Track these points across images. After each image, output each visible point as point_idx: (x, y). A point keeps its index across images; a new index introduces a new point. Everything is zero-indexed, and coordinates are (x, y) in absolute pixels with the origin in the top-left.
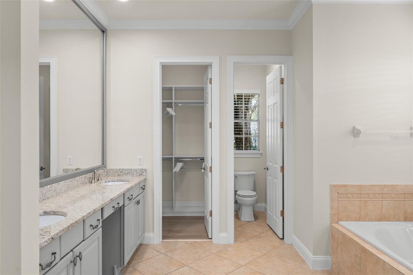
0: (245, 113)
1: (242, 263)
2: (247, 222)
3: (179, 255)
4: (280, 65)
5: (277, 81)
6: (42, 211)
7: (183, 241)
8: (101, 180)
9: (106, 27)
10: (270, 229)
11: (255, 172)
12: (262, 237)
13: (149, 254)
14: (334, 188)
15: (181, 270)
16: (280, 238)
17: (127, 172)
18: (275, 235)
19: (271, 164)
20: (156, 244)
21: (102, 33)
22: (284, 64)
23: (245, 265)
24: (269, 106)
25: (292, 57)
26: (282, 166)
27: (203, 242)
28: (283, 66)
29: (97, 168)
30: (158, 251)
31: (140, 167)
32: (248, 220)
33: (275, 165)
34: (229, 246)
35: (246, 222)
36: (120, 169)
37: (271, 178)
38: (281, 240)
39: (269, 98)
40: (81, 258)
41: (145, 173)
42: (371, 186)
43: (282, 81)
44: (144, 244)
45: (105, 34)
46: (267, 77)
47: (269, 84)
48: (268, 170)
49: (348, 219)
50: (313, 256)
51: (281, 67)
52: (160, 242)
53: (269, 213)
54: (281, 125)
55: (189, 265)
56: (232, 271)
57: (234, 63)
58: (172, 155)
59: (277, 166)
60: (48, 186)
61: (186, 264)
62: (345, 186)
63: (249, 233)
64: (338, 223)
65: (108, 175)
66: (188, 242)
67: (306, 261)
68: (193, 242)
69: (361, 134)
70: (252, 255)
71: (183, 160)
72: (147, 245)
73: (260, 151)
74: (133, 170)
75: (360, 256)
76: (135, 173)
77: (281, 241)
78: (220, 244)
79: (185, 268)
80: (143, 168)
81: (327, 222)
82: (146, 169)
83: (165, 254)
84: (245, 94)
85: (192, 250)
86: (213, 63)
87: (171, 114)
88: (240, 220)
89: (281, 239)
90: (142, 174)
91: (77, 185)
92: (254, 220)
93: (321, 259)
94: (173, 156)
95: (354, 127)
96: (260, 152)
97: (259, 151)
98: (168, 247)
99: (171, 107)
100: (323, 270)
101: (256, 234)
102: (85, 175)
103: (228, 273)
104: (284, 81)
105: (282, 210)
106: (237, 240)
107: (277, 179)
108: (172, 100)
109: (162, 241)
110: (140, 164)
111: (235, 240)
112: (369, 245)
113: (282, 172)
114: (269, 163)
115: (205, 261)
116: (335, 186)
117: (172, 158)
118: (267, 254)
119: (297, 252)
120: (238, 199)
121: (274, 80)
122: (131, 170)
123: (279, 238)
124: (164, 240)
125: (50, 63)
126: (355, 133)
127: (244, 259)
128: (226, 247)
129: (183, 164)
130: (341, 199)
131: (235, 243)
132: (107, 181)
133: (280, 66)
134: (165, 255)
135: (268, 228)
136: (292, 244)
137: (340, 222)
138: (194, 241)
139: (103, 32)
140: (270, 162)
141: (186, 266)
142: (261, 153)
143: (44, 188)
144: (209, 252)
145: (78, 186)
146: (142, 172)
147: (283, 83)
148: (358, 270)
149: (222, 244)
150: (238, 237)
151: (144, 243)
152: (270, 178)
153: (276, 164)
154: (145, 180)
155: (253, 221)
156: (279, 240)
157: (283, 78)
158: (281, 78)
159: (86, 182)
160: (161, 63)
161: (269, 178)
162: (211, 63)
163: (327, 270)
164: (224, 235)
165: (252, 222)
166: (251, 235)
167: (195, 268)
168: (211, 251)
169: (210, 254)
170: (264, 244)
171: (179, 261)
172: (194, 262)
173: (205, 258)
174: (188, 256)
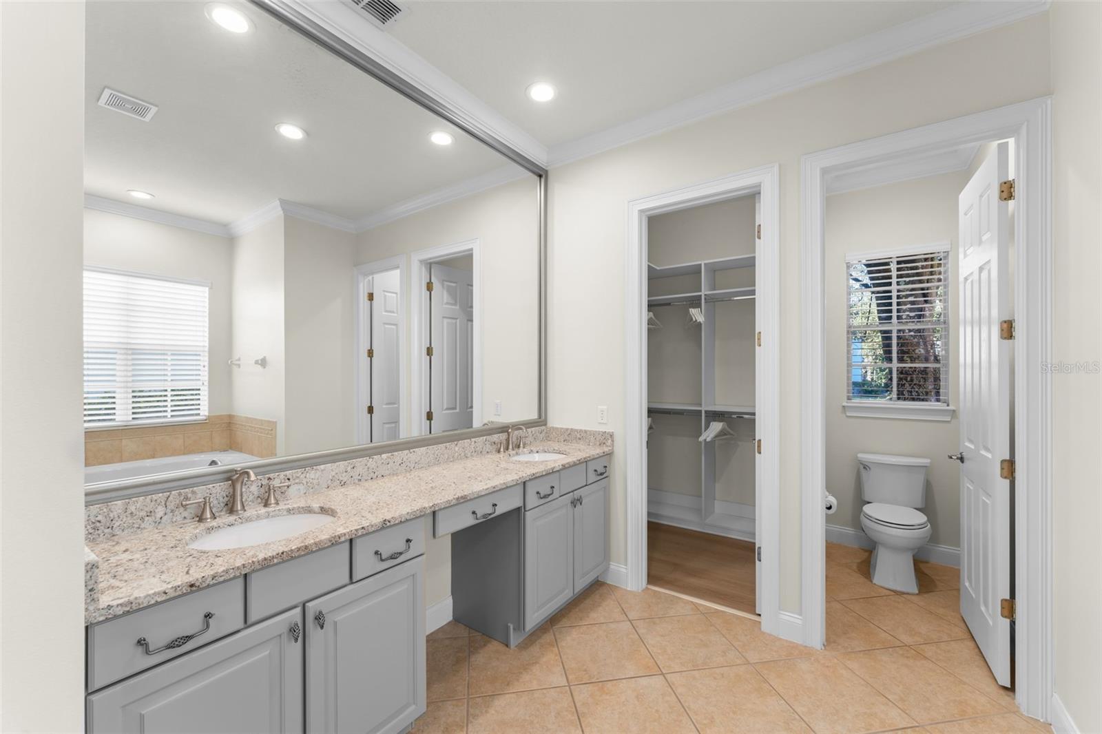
0: (898, 305)
2: (893, 593)
3: (662, 636)
4: (1000, 142)
5: (989, 195)
6: (318, 506)
7: (692, 602)
8: (524, 448)
9: (546, 167)
11: (929, 461)
12: (926, 658)
13: (603, 613)
15: (644, 681)
16: (1000, 684)
17: (578, 436)
18: (982, 663)
19: (972, 447)
20: (631, 592)
21: (539, 178)
22: (1015, 133)
24: (966, 279)
25: (1049, 102)
26: (1008, 458)
28: (1011, 142)
29: (513, 426)
30: (625, 610)
31: (602, 429)
32: (898, 588)
33: (983, 452)
34: (805, 653)
35: (888, 592)
36: (567, 429)
37: (972, 488)
38: (1002, 692)
39: (965, 256)
40: (323, 624)
41: (610, 441)
43: (1007, 191)
44: (608, 584)
45: (543, 180)
46: (960, 196)
47: (966, 214)
48: (963, 462)
51: (1003, 147)
52: (639, 590)
54: (1002, 330)
55: (668, 675)
57: (825, 171)
58: (700, 405)
59: (989, 456)
60: (383, 455)
61: (663, 668)
63: (885, 629)
65: (549, 439)
68: (713, 611)
70: (865, 713)
72: (613, 588)
73: (948, 405)
74: (588, 433)
76: (592, 439)
77: (1004, 698)
78: (780, 639)
79: (657, 682)
80: (607, 431)
82: (613, 432)
83: (633, 622)
84: (898, 257)
85: (699, 632)
86: (762, 185)
87: (696, 320)
88: (871, 582)
89: (1005, 688)
90: (604, 443)
91: (463, 454)
92: (917, 592)
94: (701, 407)
96: (949, 408)
97: (945, 404)
98: (650, 606)
99: (699, 306)
101: (908, 640)
102: (485, 437)
104: (1016, 191)
105: (1008, 597)
106: (834, 642)
107: (990, 496)
108: (701, 291)
109: (647, 588)
110: (602, 421)
111: (829, 641)
113: (1006, 478)
114: (967, 444)
115: (715, 678)
117: (701, 411)
118: (928, 728)
120: (865, 526)
121: (981, 196)
122: (586, 432)
124: (650, 587)
125: (472, 250)
127: (836, 717)
128: (795, 653)
129: (725, 424)
131: (825, 649)
132: (535, 450)
133: (999, 144)
134: (632, 625)
136: (1051, 725)
138: (717, 609)
139: (540, 176)
140: (971, 441)
141: (661, 677)
142: (954, 411)
143: (371, 460)
144: (738, 653)
145: (467, 457)
146: (606, 438)
147: (1012, 196)
149: (787, 641)
150: (845, 634)
151: (608, 582)
152: (968, 487)
153: (987, 450)
154: (609, 455)
155: (911, 594)
156: (992, 689)
157: (1010, 179)
158: (1005, 180)
159: (487, 450)
160: (641, 211)
161: (967, 485)
162: (754, 187)
164: (791, 618)
165: (909, 597)
166: (890, 638)
167: (680, 690)
168: (744, 654)
169: (738, 662)
170: (930, 684)
171: (653, 654)
172: (685, 671)
173: (718, 671)
174: (681, 647)
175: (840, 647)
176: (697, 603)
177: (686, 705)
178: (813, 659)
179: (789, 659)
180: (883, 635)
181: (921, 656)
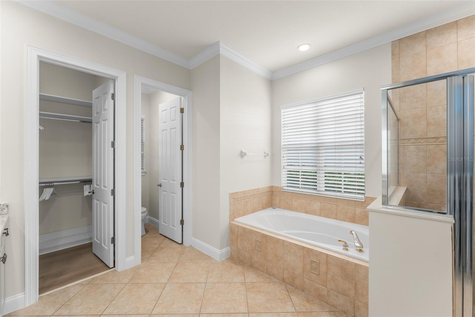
1: (164, 281)
3: (80, 305)
4: (179, 96)
5: (175, 110)
7: (74, 285)
10: (165, 238)
14: (231, 195)
18: (173, 242)
19: (166, 181)
20: (30, 307)
22: (184, 96)
23: (168, 282)
24: (162, 131)
25: (191, 92)
26: (181, 182)
27: (104, 274)
28: (183, 98)
30: (39, 315)
33: (172, 182)
34: (138, 268)
38: (181, 245)
41: (6, 210)
42: (249, 190)
43: (182, 111)
46: (160, 105)
47: (162, 111)
48: (161, 186)
49: (239, 216)
50: (220, 251)
51: (181, 98)
52: (36, 301)
53: (164, 224)
54: (181, 147)
55: (104, 313)
56: (161, 295)
57: (142, 84)
59: (175, 182)
62: (237, 193)
63: (149, 247)
64: (233, 220)
66: (84, 283)
67: (211, 256)
68: (91, 280)
69: (245, 156)
70: (167, 269)
71: (55, 184)
75: (260, 241)
81: (228, 221)
83: (55, 314)
85: (95, 291)
86: (118, 78)
89: (181, 244)
92: (145, 233)
93: (224, 251)
95: (241, 151)
96: (143, 171)
98: (55, 302)
100: (226, 259)
101: (156, 246)
103: (158, 299)
104: (184, 111)
105: (181, 219)
107: (175, 193)
109: (40, 297)
112: (266, 232)
113: (181, 187)
114: (163, 181)
115: (122, 297)
116: (232, 194)
118: (179, 262)
119: (200, 251)
121: (171, 108)
123: (179, 243)
124: (41, 295)
126: (242, 155)
127: (163, 276)
128: (135, 270)
129: (53, 189)
130: (235, 203)
131: (142, 262)
135: (163, 238)
136: (191, 245)
137: (235, 220)
138: (92, 278)
140: (165, 179)
142: (146, 172)
144: (119, 284)
148: (259, 251)
149: (129, 268)
152: (164, 194)
155: (145, 235)
158: (181, 107)
160: (39, 57)
162: (115, 77)
163: (229, 258)
164: (131, 258)
166: (152, 249)
167: (115, 312)
168: (122, 283)
169: (123, 286)
170: (170, 253)
171: (86, 314)
172: (109, 305)
173: (120, 294)
174: (95, 301)
175: (144, 259)
176: (79, 283)
177: (124, 313)
178: (142, 267)
179: (136, 273)
180: (150, 249)
181: (162, 248)
